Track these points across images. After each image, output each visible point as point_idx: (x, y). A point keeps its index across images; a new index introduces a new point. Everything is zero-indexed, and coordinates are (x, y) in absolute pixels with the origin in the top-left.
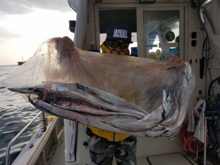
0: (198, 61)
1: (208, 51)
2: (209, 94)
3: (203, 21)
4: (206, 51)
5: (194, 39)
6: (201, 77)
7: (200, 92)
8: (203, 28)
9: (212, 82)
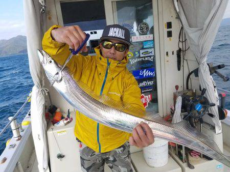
0: (175, 53)
1: (184, 43)
2: (187, 88)
3: (178, 11)
4: (183, 42)
5: (169, 30)
6: (179, 69)
7: (177, 87)
8: (178, 17)
9: (190, 74)
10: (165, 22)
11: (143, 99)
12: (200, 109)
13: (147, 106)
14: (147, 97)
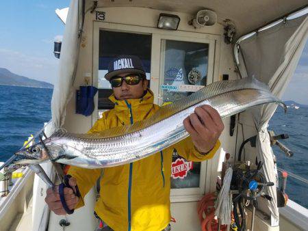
3: (238, 63)
6: (231, 134)
7: (227, 156)
8: (237, 71)
9: (244, 143)
10: (221, 74)
11: (182, 166)
12: (254, 188)
13: (186, 176)
14: (187, 163)
